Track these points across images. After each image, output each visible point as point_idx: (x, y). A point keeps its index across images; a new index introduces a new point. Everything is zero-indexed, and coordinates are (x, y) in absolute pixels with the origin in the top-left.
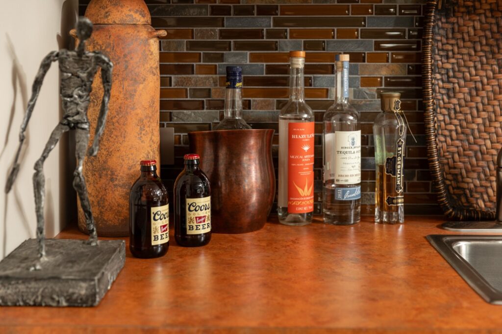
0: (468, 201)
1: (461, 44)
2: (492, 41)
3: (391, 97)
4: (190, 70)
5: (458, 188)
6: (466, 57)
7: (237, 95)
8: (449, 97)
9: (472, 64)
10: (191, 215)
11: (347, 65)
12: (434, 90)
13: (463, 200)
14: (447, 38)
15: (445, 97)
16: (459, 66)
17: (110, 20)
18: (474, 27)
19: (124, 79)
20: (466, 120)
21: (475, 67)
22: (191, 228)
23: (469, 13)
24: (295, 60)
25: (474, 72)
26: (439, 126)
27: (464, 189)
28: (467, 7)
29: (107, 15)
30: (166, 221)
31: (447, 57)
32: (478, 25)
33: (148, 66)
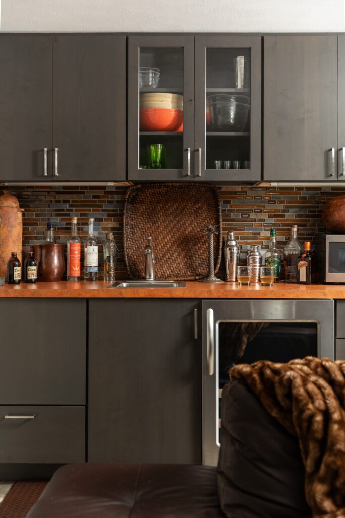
0: (139, 273)
1: (138, 214)
2: (149, 214)
3: (109, 234)
4: (36, 224)
5: (136, 269)
6: (140, 220)
7: (51, 233)
8: (133, 235)
9: (142, 222)
10: (29, 272)
11: (92, 222)
12: (127, 232)
13: (137, 273)
14: (133, 212)
15: (131, 235)
16: (137, 223)
17: (3, 205)
18: (143, 209)
19: (8, 226)
20: (139, 243)
21: (143, 224)
22: (29, 276)
23: (141, 203)
24: (73, 220)
25: (142, 225)
26: (129, 246)
27: (138, 269)
28: (141, 201)
29: (2, 204)
30: (20, 272)
31: (133, 220)
32: (145, 208)
33: (17, 222)
